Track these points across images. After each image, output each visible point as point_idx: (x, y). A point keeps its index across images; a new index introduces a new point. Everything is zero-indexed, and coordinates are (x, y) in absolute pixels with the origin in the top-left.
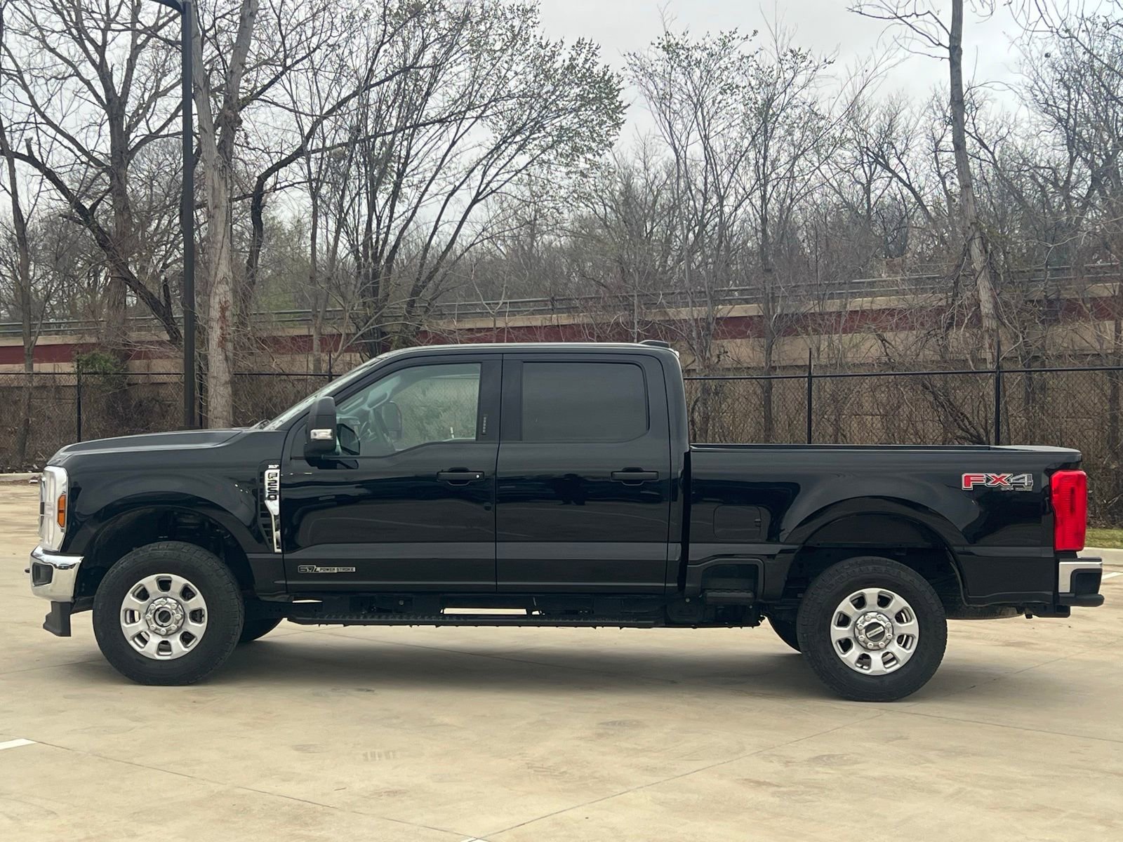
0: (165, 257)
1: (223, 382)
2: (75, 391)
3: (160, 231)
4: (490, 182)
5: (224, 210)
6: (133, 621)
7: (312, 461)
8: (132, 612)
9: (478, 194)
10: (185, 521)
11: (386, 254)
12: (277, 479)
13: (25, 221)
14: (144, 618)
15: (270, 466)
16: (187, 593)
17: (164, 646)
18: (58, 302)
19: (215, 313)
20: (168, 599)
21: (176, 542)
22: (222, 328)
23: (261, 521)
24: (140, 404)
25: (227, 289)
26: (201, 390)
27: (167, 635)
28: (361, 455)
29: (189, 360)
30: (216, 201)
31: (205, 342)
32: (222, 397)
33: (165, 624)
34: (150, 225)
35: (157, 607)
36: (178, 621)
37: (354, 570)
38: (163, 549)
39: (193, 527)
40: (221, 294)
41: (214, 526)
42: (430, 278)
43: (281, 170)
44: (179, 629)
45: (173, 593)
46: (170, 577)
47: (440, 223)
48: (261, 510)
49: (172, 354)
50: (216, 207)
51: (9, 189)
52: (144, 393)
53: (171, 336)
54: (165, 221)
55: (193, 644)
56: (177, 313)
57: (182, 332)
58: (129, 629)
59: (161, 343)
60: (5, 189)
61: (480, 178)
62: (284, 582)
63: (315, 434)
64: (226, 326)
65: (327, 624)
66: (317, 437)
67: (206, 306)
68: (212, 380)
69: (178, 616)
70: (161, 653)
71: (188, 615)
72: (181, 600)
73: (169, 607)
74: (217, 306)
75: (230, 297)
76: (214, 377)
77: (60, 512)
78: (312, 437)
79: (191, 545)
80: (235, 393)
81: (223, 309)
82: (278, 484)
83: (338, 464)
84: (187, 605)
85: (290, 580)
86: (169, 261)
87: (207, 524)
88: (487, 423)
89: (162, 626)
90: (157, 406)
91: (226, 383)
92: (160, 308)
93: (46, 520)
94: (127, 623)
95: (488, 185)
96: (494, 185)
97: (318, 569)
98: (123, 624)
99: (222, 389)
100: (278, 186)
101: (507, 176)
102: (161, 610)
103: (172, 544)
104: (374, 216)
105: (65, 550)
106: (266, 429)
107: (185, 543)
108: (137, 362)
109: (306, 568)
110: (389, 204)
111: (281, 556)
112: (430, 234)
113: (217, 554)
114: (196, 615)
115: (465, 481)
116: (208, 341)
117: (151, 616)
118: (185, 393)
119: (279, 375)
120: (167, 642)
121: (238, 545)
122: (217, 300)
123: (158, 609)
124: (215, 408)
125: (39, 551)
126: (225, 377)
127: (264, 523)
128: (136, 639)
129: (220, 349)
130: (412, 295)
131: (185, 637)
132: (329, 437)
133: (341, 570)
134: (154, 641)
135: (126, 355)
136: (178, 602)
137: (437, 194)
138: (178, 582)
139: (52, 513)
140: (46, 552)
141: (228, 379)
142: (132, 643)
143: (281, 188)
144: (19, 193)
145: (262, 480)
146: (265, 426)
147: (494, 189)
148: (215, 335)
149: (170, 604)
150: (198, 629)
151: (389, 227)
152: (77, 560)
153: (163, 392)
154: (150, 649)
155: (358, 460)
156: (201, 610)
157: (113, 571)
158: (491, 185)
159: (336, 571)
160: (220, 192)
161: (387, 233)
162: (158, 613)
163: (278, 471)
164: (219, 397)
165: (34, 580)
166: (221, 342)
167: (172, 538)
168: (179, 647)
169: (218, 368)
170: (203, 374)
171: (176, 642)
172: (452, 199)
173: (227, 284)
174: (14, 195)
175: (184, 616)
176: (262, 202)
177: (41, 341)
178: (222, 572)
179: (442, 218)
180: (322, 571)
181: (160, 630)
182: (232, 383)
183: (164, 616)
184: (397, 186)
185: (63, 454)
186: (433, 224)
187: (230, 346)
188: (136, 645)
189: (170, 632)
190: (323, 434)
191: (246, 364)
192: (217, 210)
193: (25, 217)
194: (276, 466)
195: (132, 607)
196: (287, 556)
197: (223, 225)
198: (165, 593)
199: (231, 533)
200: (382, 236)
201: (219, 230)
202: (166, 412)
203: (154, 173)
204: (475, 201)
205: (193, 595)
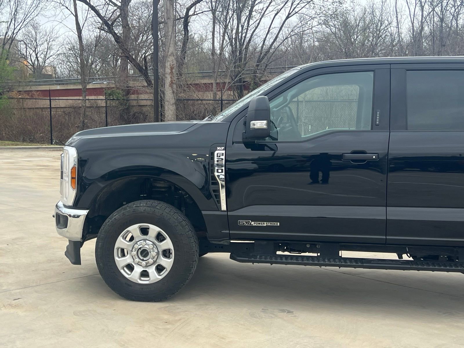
0: (145, 53)
1: (172, 103)
2: (105, 109)
3: (143, 41)
4: (295, 8)
5: (172, 20)
6: (123, 255)
7: (248, 145)
8: (123, 250)
9: (289, 14)
10: (158, 185)
11: (245, 44)
12: (223, 157)
13: (81, 28)
14: (130, 254)
15: (218, 148)
16: (160, 238)
17: (144, 274)
18: (101, 73)
19: (168, 70)
20: (147, 241)
21: (152, 201)
22: (171, 78)
23: (212, 187)
24: (134, 115)
25: (173, 58)
26: (161, 107)
27: (147, 266)
28: (279, 140)
29: (156, 94)
30: (168, 15)
31: (163, 85)
32: (171, 111)
33: (145, 259)
34: (139, 39)
35: (139, 247)
36: (154, 257)
37: (279, 224)
38: (144, 206)
39: (163, 190)
40: (171, 61)
41: (177, 189)
42: (265, 55)
43: (197, 5)
44: (154, 262)
45: (150, 237)
46: (148, 226)
47: (271, 28)
48: (212, 180)
49: (148, 91)
50: (168, 19)
51: (74, 14)
52: (135, 110)
53: (148, 84)
54: (145, 38)
55: (164, 274)
56: (150, 73)
57: (153, 82)
58: (121, 262)
59: (144, 87)
60: (72, 13)
61: (290, 5)
62: (228, 232)
63: (254, 125)
64: (173, 76)
65: (258, 263)
66: (256, 127)
67: (164, 67)
68: (167, 102)
69: (154, 254)
70: (142, 279)
71: (161, 253)
72: (156, 242)
73: (148, 247)
74: (169, 67)
75: (175, 62)
76: (167, 101)
77: (72, 178)
78: (252, 126)
79: (162, 203)
80: (177, 109)
81: (172, 69)
82: (224, 161)
83: (266, 147)
84: (160, 245)
85: (232, 230)
86: (146, 55)
87: (173, 188)
88: (380, 117)
89: (143, 260)
90: (142, 115)
91: (173, 104)
92: (142, 70)
93: (64, 183)
94: (119, 257)
95: (294, 10)
96: (296, 10)
97: (253, 223)
98: (116, 258)
99: (171, 107)
100: (196, 13)
101: (303, 5)
102: (142, 249)
103: (150, 202)
104: (240, 25)
105: (76, 205)
106: (213, 122)
107: (159, 202)
108: (133, 96)
109: (243, 222)
110: (247, 19)
111: (226, 213)
112: (266, 34)
113: (180, 209)
114: (166, 253)
115: (364, 161)
116: (164, 85)
117: (135, 253)
118: (154, 108)
119: (198, 100)
120: (146, 271)
121: (194, 203)
122: (169, 64)
123: (140, 248)
124: (168, 116)
125: (60, 204)
126: (173, 101)
127: (214, 189)
128: (125, 269)
129: (170, 88)
130: (257, 62)
131: (159, 267)
132: (265, 127)
133: (269, 224)
134: (138, 270)
135: (128, 92)
136: (154, 244)
137: (272, 11)
138: (154, 229)
139: (67, 178)
140: (65, 206)
141: (174, 102)
142: (122, 271)
143: (197, 14)
144: (78, 15)
145: (213, 158)
146: (212, 119)
147: (296, 11)
148: (168, 81)
149: (148, 245)
150: (168, 263)
151: (247, 29)
152: (84, 212)
153: (144, 109)
154: (134, 276)
155: (277, 144)
156: (169, 250)
157: (108, 222)
158: (295, 9)
159: (265, 225)
160: (170, 11)
161: (246, 33)
162: (140, 251)
163: (224, 152)
164: (170, 110)
165: (57, 225)
166: (171, 84)
167: (149, 197)
168: (154, 276)
169: (169, 97)
170: (162, 100)
171: (152, 271)
172: (276, 17)
173: (173, 56)
174: (76, 16)
175: (158, 253)
176: (188, 20)
177: (90, 86)
178: (184, 223)
179: (272, 26)
180: (255, 224)
181: (141, 263)
182: (176, 104)
183: (144, 253)
184: (251, 12)
185: (76, 138)
186: (267, 29)
187: (175, 86)
188: (125, 273)
189: (148, 264)
190: (260, 124)
191: (182, 95)
192: (169, 20)
193: (81, 26)
194: (223, 148)
195: (123, 247)
196: (229, 213)
197: (171, 27)
198: (145, 237)
199: (188, 194)
200: (244, 35)
201: (169, 30)
202: (146, 118)
203: (140, 16)
204: (288, 17)
205: (164, 239)
